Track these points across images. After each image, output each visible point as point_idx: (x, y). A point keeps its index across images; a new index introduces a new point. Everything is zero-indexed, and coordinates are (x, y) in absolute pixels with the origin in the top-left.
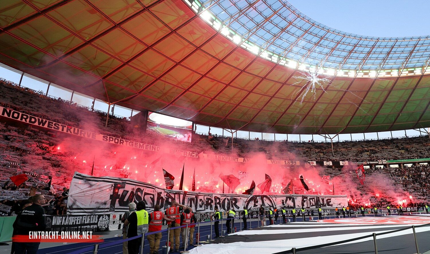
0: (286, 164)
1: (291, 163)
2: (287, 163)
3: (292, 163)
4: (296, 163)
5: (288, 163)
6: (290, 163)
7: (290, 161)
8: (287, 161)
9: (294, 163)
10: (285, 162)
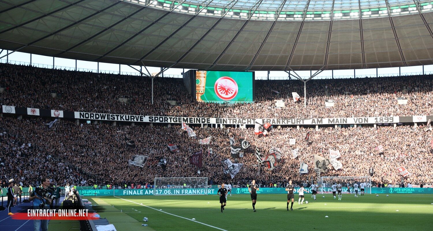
0: (377, 122)
1: (385, 119)
2: (378, 120)
3: (387, 121)
4: (393, 119)
6: (383, 121)
7: (384, 117)
8: (378, 118)
9: (390, 120)
10: (376, 119)
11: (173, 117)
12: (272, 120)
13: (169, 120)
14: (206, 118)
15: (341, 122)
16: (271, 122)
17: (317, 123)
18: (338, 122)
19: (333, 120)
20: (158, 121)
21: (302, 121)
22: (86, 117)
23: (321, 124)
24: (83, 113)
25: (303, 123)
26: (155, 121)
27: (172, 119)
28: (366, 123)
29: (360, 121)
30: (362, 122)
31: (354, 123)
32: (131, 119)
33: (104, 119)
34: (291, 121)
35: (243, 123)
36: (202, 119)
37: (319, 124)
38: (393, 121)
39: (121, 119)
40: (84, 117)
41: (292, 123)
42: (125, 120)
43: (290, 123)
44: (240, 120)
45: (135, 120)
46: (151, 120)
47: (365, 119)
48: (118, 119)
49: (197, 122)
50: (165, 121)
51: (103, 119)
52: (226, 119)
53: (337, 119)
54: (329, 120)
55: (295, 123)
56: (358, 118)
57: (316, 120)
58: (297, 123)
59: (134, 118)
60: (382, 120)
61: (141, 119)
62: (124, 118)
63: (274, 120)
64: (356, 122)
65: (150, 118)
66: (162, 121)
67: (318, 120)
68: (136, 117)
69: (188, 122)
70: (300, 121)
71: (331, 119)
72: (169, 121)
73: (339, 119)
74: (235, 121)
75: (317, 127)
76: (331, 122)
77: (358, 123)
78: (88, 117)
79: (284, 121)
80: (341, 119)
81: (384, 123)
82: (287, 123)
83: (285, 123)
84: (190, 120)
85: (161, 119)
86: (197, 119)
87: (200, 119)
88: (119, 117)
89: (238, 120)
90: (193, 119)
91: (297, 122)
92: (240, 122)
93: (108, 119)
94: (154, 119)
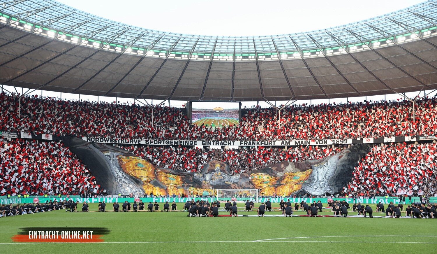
0: (334, 143)
1: (341, 141)
2: (335, 142)
3: (342, 142)
4: (347, 141)
5: (337, 142)
7: (340, 140)
8: (335, 140)
9: (344, 142)
10: (334, 141)
11: (166, 140)
12: (248, 142)
13: (162, 142)
14: (193, 141)
15: (305, 144)
16: (248, 144)
17: (286, 144)
18: (303, 144)
19: (299, 142)
20: (153, 144)
21: (273, 143)
22: (92, 141)
23: (289, 145)
24: (90, 138)
25: (274, 144)
26: (150, 144)
27: (165, 142)
28: (325, 144)
29: (321, 142)
30: (322, 143)
31: (316, 144)
32: (130, 142)
33: (108, 142)
34: (264, 143)
35: (224, 145)
36: (190, 142)
37: (287, 145)
38: (347, 143)
39: (122, 142)
40: (90, 141)
41: (265, 144)
42: (125, 143)
43: (263, 145)
44: (222, 142)
45: (134, 143)
46: (147, 143)
47: (324, 141)
48: (119, 142)
49: (186, 144)
50: (159, 144)
51: (106, 142)
52: (211, 142)
53: (302, 141)
54: (296, 142)
55: (267, 144)
56: (319, 140)
57: (285, 141)
58: (269, 145)
59: (133, 141)
60: (338, 142)
61: (138, 142)
62: (124, 141)
63: (250, 142)
64: (317, 144)
65: (146, 141)
66: (157, 143)
67: (286, 142)
68: (134, 140)
69: (178, 144)
70: (272, 143)
71: (297, 141)
72: (162, 144)
73: (304, 141)
74: (217, 143)
75: (286, 147)
76: (297, 144)
77: (319, 144)
78: (94, 141)
79: (258, 143)
80: (305, 141)
81: (340, 144)
82: (261, 145)
83: (259, 145)
84: (180, 143)
85: (156, 142)
86: (186, 142)
87: (188, 141)
88: (120, 141)
89: (220, 142)
90: (183, 142)
91: (269, 143)
92: (222, 144)
93: (110, 142)
94: (149, 142)
